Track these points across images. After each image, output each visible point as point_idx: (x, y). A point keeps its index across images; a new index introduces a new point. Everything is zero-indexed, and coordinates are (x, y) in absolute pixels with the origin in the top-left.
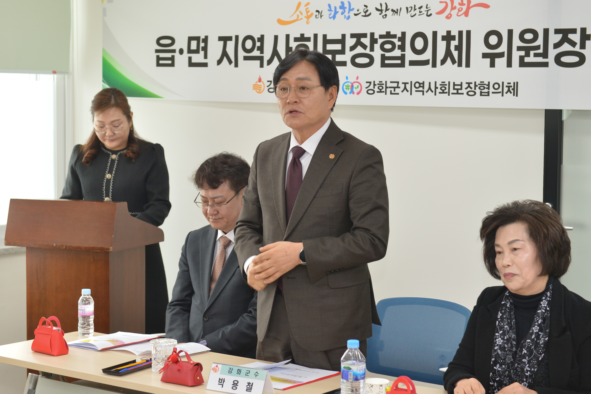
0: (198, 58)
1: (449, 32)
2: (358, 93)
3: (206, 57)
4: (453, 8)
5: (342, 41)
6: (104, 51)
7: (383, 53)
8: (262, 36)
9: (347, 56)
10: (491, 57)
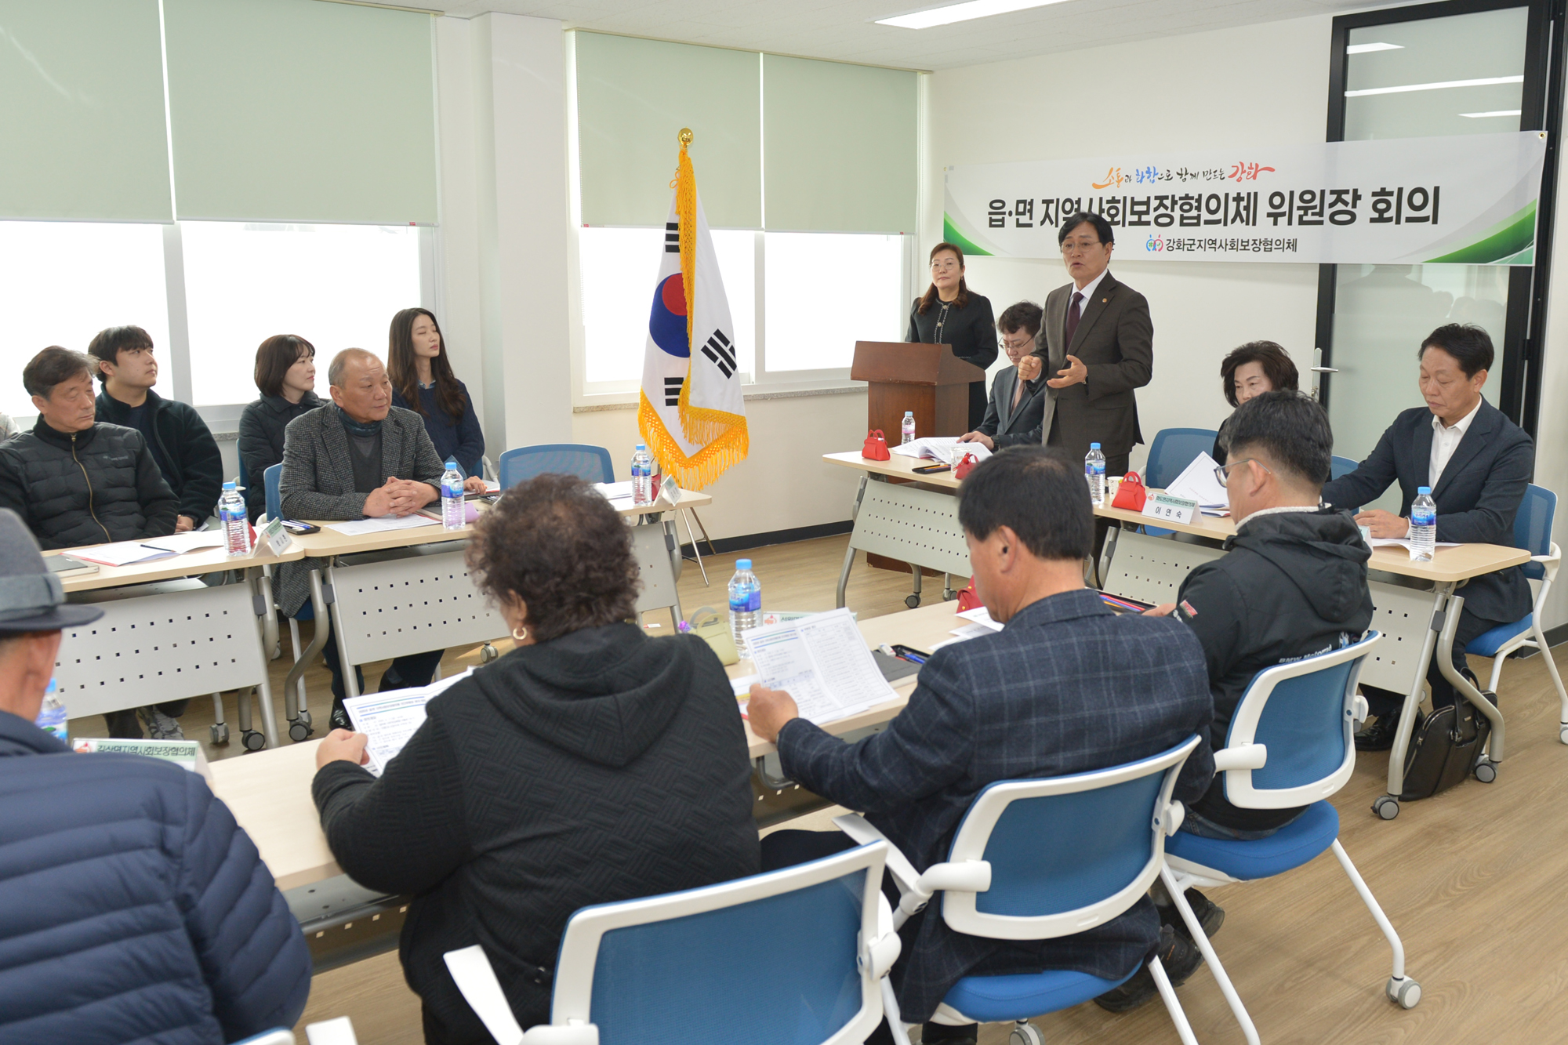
0: (1024, 219)
1: (1239, 194)
2: (1160, 250)
3: (1031, 219)
4: (1243, 172)
5: (1147, 203)
6: (945, 214)
7: (1182, 213)
8: (1080, 199)
9: (1150, 217)
10: (1275, 217)
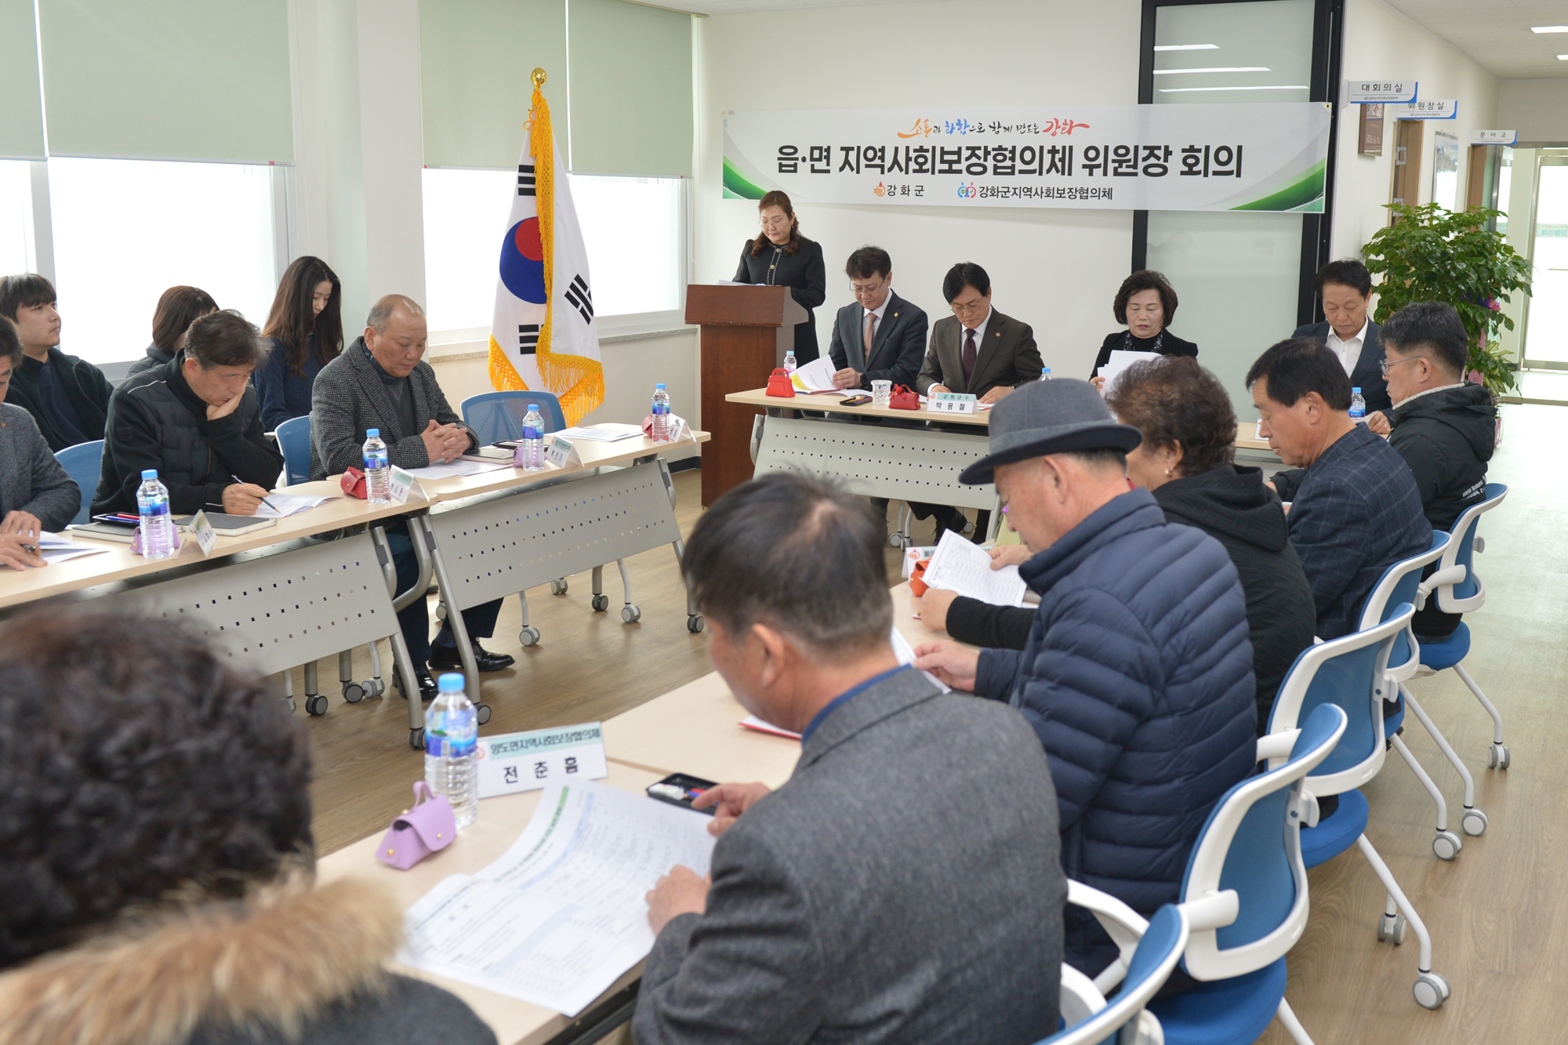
0: (819, 165)
1: (1054, 147)
2: (972, 197)
3: (828, 164)
4: (1058, 127)
5: (959, 152)
6: (724, 157)
7: (996, 163)
8: (883, 148)
9: (963, 166)
10: (1091, 169)
